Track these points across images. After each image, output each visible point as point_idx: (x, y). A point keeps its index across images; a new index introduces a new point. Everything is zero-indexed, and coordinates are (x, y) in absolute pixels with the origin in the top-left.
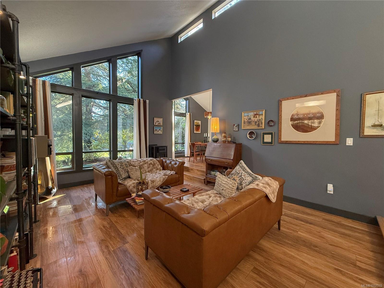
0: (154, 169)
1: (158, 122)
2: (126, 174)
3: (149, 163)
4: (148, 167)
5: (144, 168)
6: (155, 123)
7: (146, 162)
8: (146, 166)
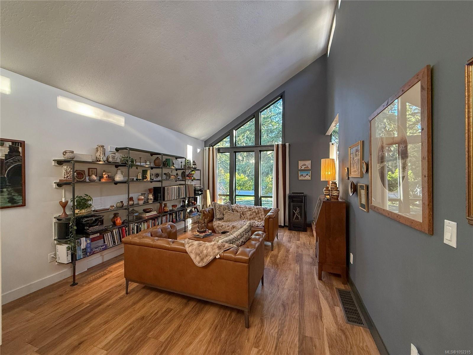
0: (256, 218)
1: (305, 165)
2: (221, 216)
3: (253, 211)
4: (251, 215)
5: (246, 214)
6: (300, 168)
7: (251, 209)
8: (249, 213)
